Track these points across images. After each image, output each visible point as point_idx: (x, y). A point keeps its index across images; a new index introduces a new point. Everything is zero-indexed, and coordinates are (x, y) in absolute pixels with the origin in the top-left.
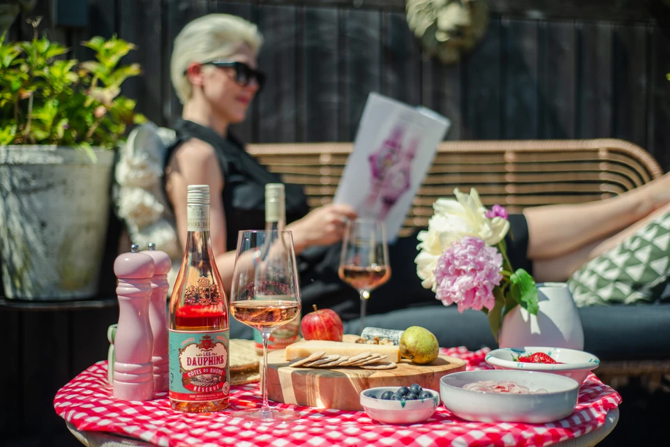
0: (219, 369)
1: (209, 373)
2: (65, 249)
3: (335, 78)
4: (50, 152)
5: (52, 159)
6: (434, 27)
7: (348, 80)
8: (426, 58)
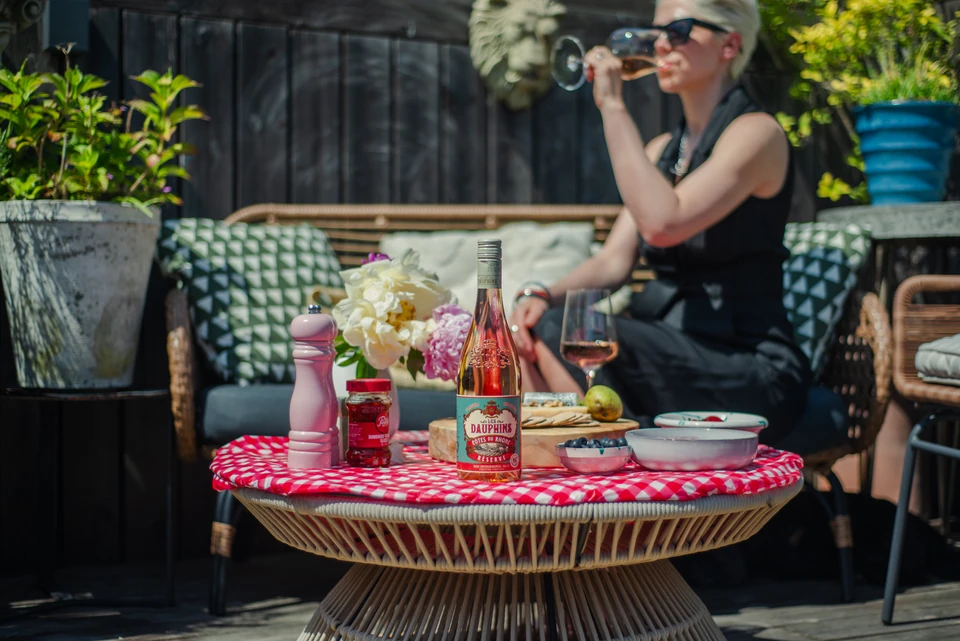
0: (506, 438)
1: (494, 441)
2: (104, 326)
3: (385, 125)
4: (91, 208)
6: (503, 65)
7: (399, 126)
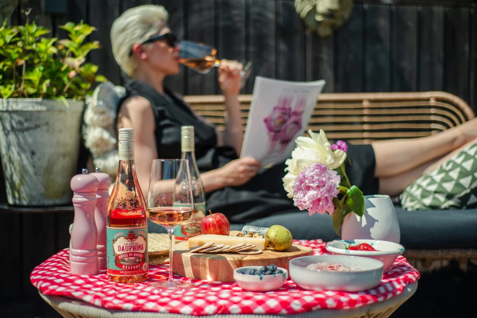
0: (140, 253)
1: (133, 256)
2: (49, 170)
3: (243, 48)
4: (37, 103)
5: (38, 108)
6: (314, 10)
7: (252, 49)
8: (308, 33)
